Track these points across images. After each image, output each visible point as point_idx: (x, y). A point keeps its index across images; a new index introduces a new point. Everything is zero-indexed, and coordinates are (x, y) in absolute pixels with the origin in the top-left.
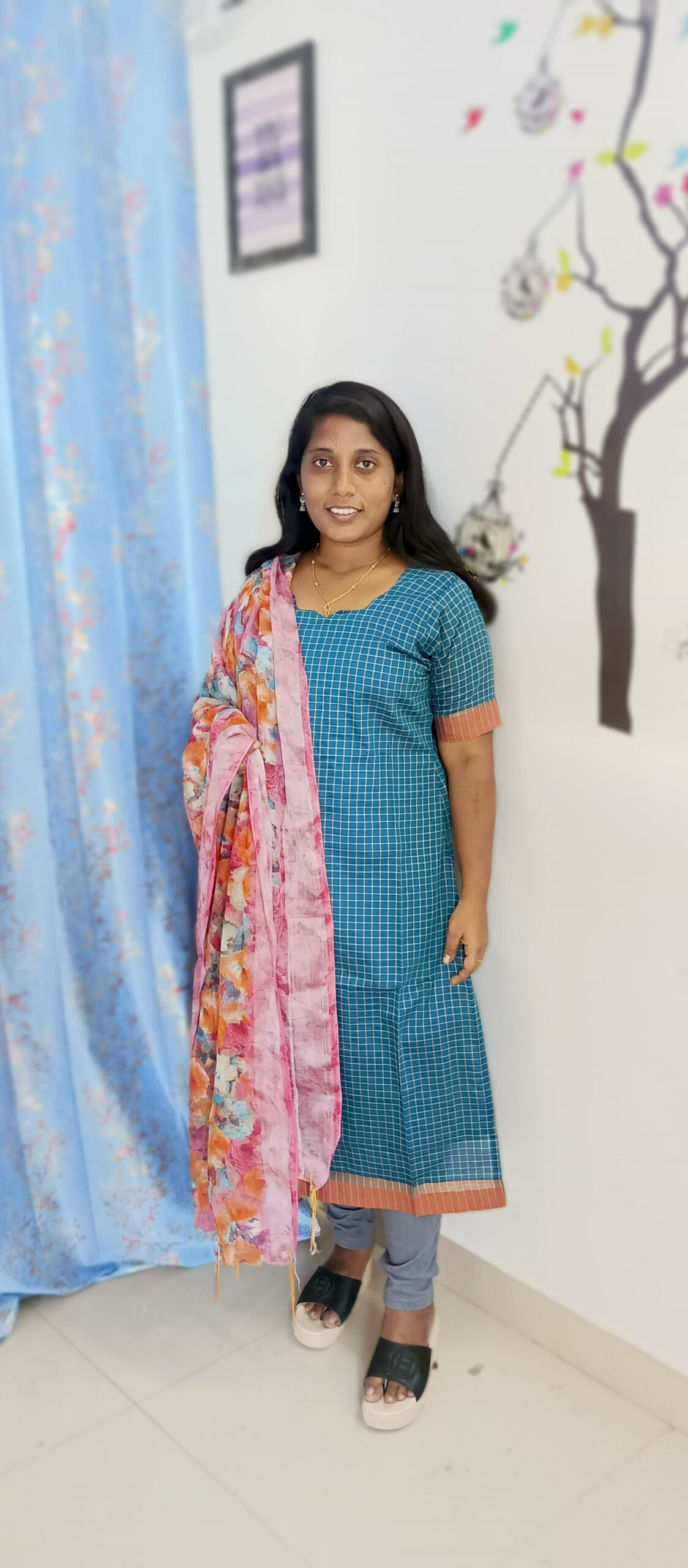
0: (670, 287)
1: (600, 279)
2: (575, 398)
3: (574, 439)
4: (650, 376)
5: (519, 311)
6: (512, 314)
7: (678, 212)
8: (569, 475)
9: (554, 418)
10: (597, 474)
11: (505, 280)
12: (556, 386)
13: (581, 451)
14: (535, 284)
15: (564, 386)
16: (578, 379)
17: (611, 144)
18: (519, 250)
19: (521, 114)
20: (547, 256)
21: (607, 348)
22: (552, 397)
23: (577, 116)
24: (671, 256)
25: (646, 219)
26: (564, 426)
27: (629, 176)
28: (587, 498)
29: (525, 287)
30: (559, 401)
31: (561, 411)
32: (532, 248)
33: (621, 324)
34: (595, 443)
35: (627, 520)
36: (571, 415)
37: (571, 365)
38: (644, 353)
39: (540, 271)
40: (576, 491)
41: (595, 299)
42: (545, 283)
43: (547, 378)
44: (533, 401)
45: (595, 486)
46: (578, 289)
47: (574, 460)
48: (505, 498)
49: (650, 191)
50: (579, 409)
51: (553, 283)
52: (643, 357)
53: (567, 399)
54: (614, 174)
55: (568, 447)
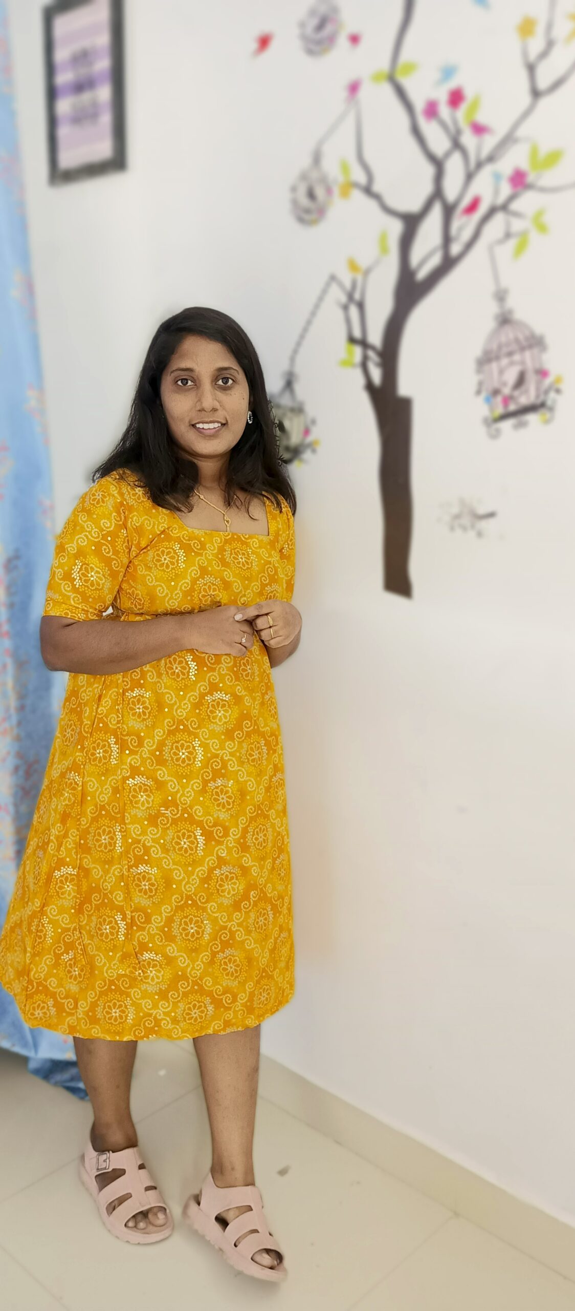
0: (438, 193)
1: (377, 187)
2: (357, 296)
3: (357, 334)
4: (422, 275)
5: (306, 217)
6: (301, 220)
7: (443, 125)
8: (353, 366)
9: (340, 314)
10: (378, 365)
11: (294, 189)
12: (341, 285)
13: (364, 344)
14: (320, 192)
15: (348, 284)
16: (360, 278)
17: (384, 64)
18: (305, 161)
19: (304, 38)
20: (331, 167)
21: (384, 250)
22: (337, 295)
23: (355, 39)
24: (438, 164)
25: (416, 131)
26: (348, 321)
27: (401, 93)
28: (369, 386)
29: (311, 195)
30: (343, 299)
31: (346, 308)
32: (317, 158)
33: (396, 228)
34: (376, 337)
35: (405, 405)
36: (354, 311)
37: (353, 266)
38: (416, 255)
39: (324, 180)
40: (361, 381)
41: (372, 204)
42: (329, 191)
43: (333, 278)
44: (321, 299)
45: (376, 375)
46: (358, 196)
47: (358, 351)
48: (298, 388)
49: (419, 105)
50: (361, 306)
51: (336, 191)
52: (416, 256)
53: (350, 297)
54: (387, 91)
55: (352, 340)
